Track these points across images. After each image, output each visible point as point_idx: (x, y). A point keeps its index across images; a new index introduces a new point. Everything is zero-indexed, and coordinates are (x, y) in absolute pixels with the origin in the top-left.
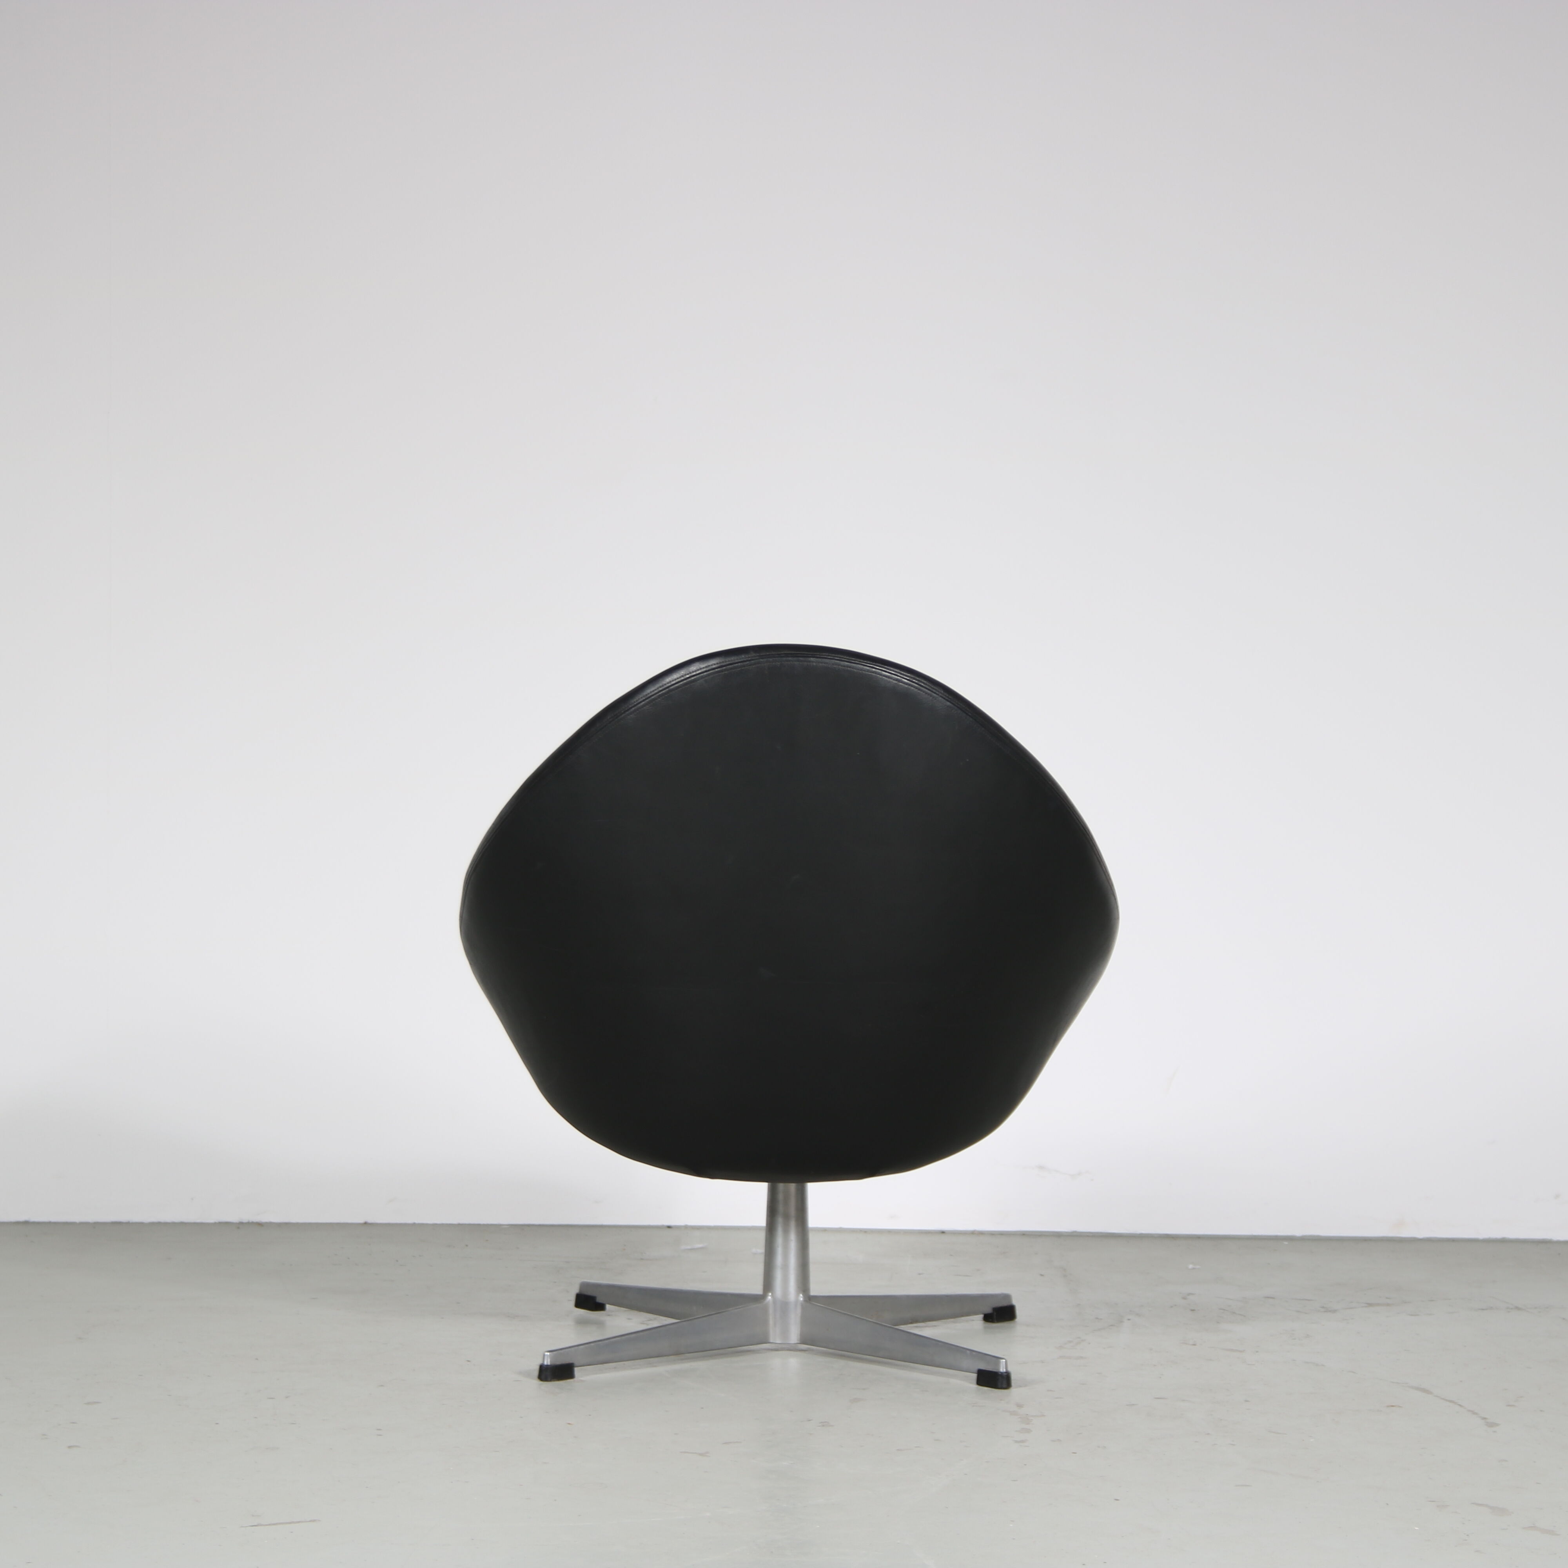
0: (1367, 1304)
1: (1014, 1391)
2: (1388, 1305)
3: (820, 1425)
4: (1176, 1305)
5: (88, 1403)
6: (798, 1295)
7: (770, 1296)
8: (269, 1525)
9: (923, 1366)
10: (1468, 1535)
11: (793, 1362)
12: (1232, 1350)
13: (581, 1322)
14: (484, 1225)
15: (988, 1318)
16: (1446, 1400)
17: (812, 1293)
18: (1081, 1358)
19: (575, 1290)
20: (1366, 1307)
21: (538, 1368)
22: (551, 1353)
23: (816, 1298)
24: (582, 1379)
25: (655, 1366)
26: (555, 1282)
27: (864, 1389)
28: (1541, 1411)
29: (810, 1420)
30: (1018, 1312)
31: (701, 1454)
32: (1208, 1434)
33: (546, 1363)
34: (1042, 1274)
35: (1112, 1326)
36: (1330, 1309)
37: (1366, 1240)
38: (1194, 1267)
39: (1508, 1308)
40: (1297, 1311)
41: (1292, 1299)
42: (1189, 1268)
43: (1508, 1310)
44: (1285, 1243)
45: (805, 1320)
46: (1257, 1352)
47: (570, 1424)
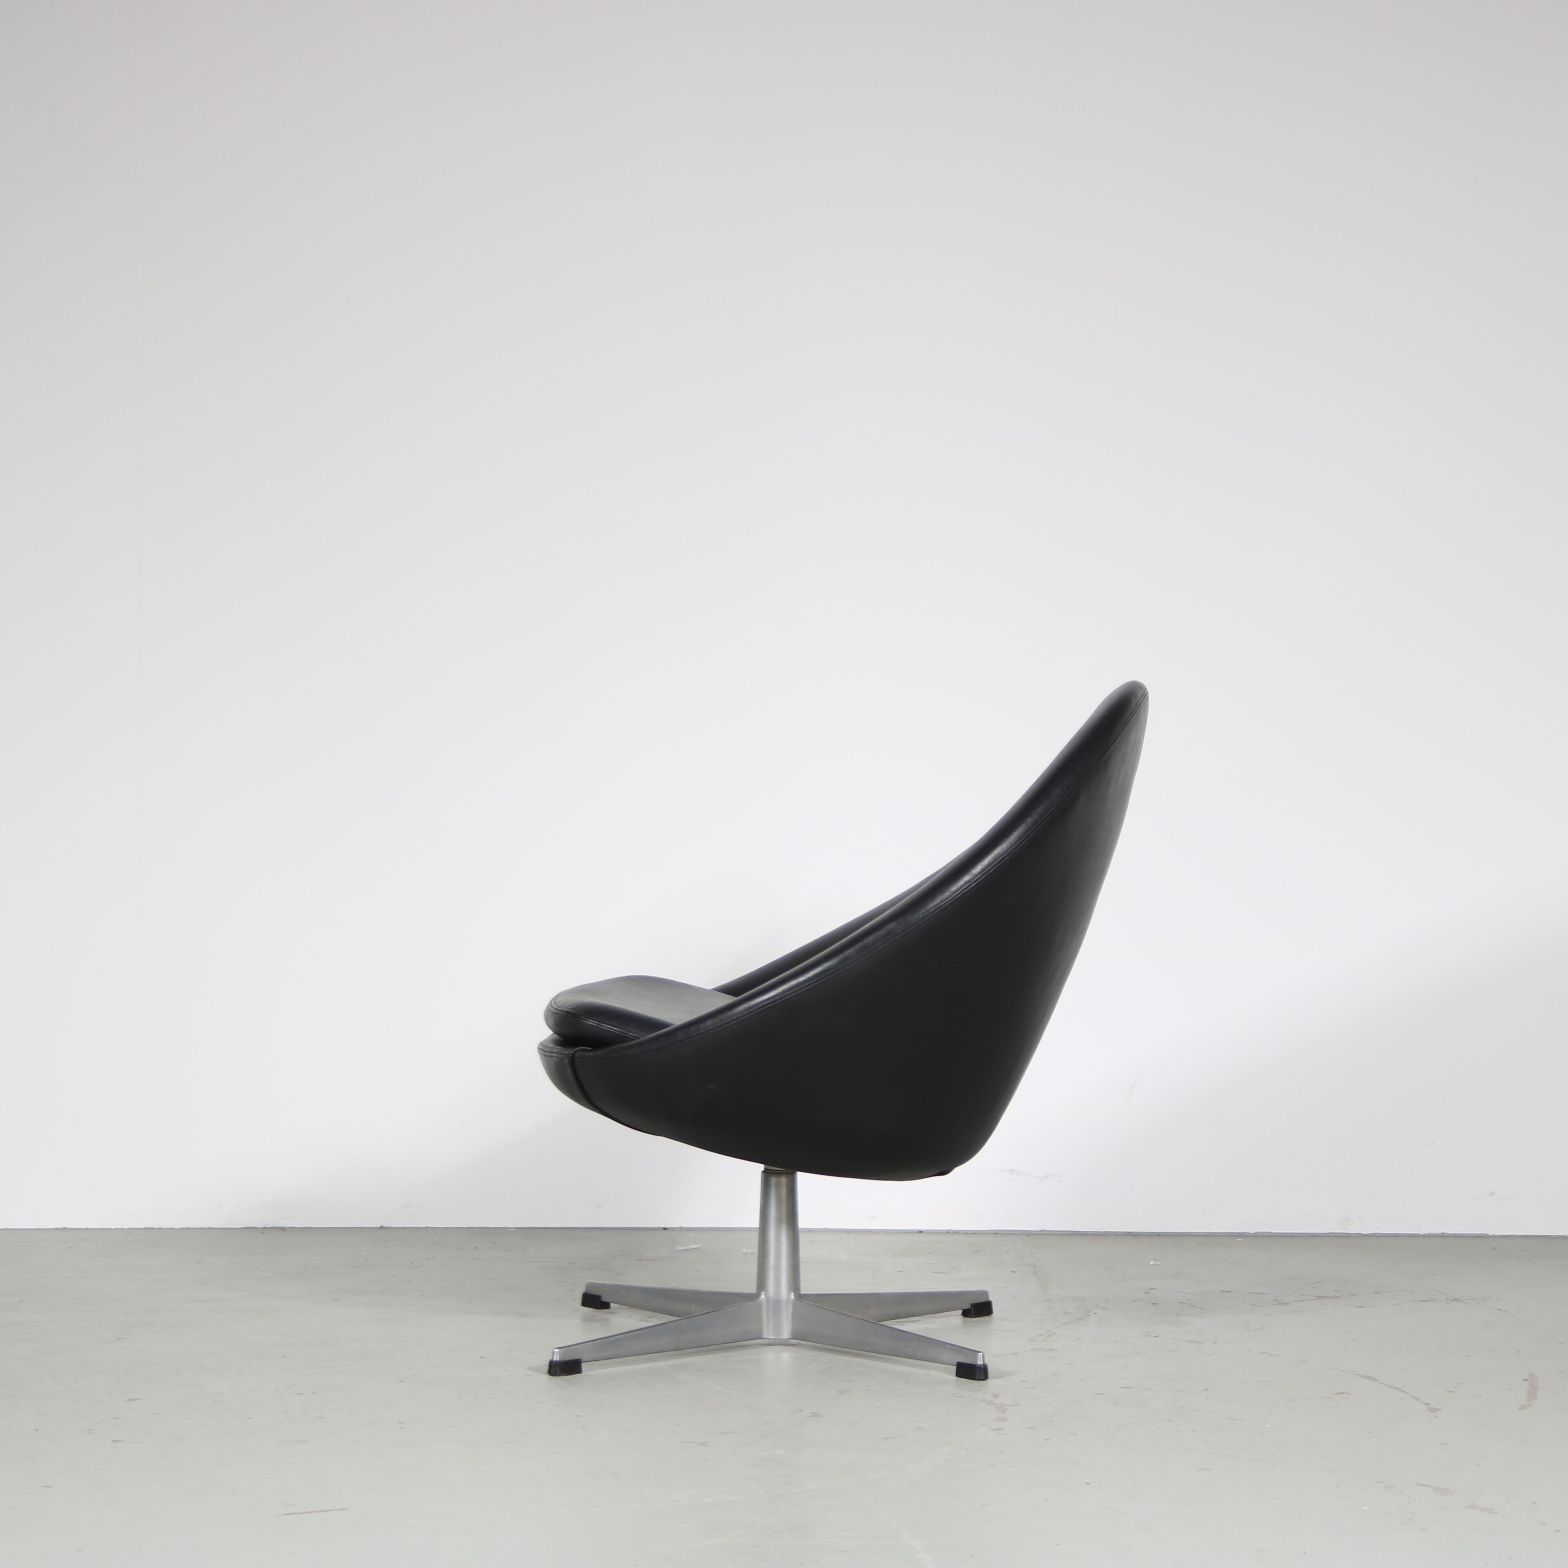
0: (1317, 1296)
1: (991, 1383)
2: (1336, 1297)
3: (811, 1415)
4: (1138, 1299)
5: (130, 1400)
6: (789, 1294)
7: (764, 1295)
8: (302, 1513)
9: (905, 1359)
10: (1414, 1514)
11: (786, 1356)
12: (1191, 1342)
13: (587, 1319)
14: (492, 1228)
15: (966, 1313)
16: (1391, 1387)
17: (803, 1292)
18: (1052, 1350)
19: (582, 1290)
20: (1316, 1299)
21: (547, 1363)
22: (560, 1350)
23: (806, 1296)
24: (588, 1373)
25: (655, 1361)
26: (562, 1283)
27: (850, 1381)
28: (1479, 1396)
29: (801, 1411)
30: (995, 1308)
31: (701, 1444)
32: (1171, 1421)
33: (555, 1359)
34: (1014, 1271)
35: (1079, 1319)
36: (1282, 1302)
37: (1314, 1236)
38: (1155, 1263)
39: (1447, 1300)
40: (1252, 1304)
41: (1247, 1293)
42: (1151, 1264)
43: (1448, 1301)
44: (1239, 1239)
45: (796, 1317)
46: (1215, 1343)
47: (578, 1416)
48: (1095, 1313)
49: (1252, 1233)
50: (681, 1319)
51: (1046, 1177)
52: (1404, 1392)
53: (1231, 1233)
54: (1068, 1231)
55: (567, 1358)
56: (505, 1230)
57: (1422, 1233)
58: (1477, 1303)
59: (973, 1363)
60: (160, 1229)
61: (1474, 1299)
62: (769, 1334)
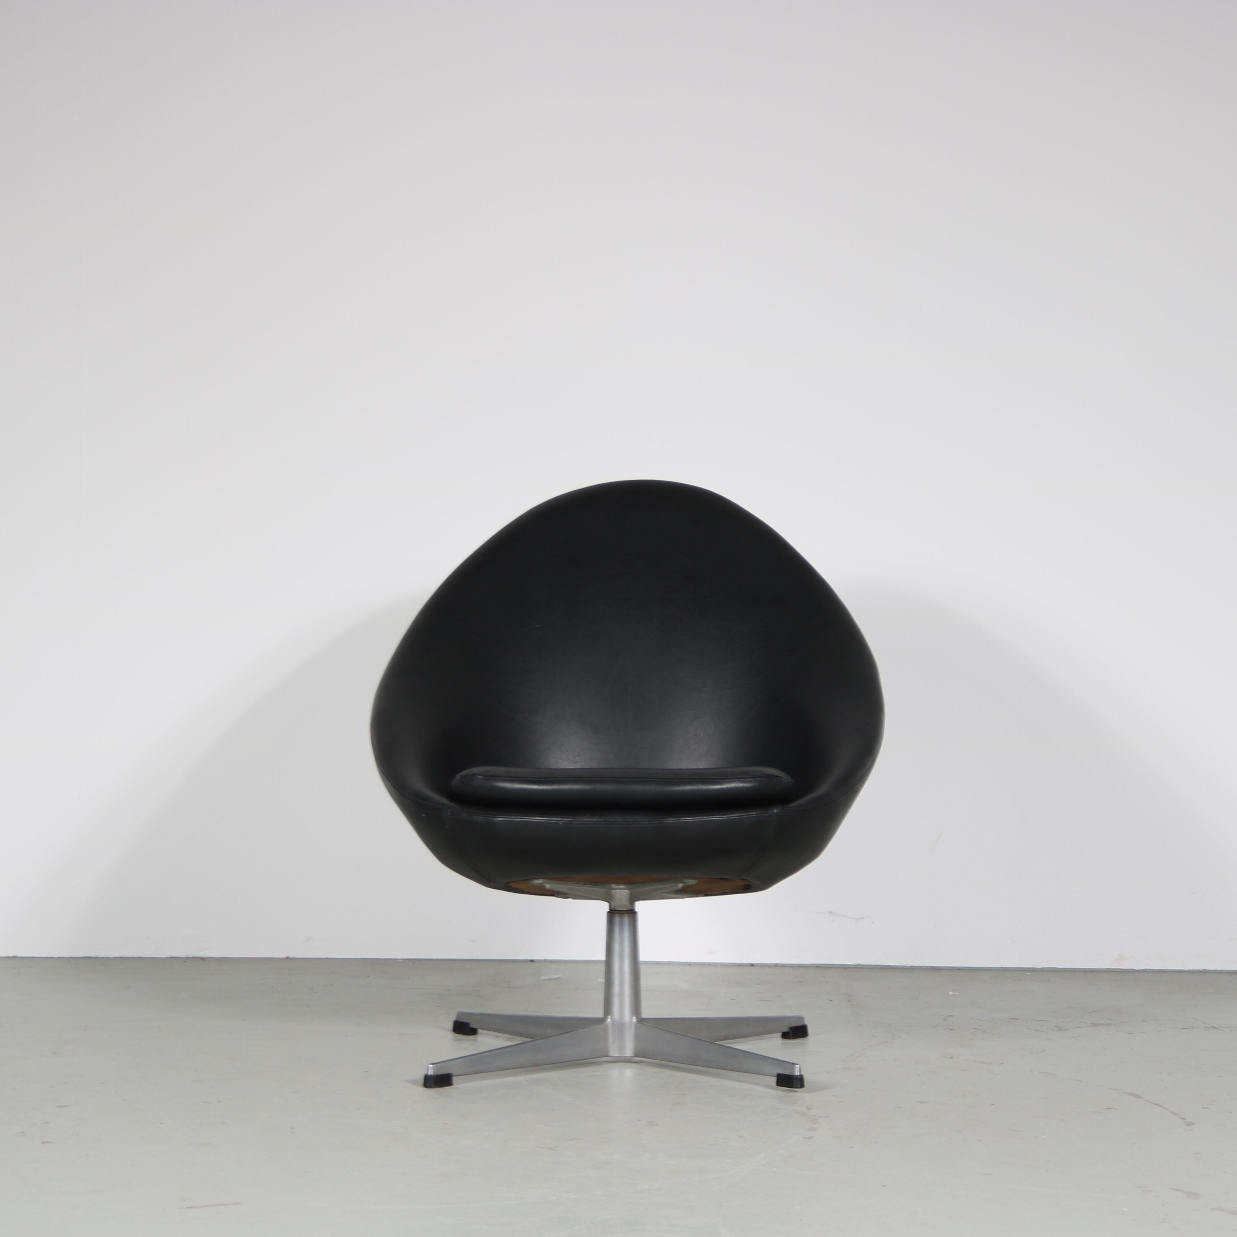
0: (1092, 1024)
1: (806, 1093)
2: (1109, 1025)
4: (938, 1025)
5: (60, 1107)
6: (631, 1018)
8: (201, 1207)
10: (1167, 1215)
11: (629, 1072)
12: (982, 1062)
14: (383, 959)
15: (785, 1036)
16: (1153, 1104)
17: (644, 1016)
18: (860, 1068)
20: (1092, 1026)
21: (423, 1077)
22: (434, 1065)
23: (646, 1019)
24: (458, 1086)
25: (515, 1076)
26: (439, 1007)
27: (684, 1095)
28: (1230, 1112)
29: (640, 1120)
30: (810, 1030)
31: (550, 1149)
32: (960, 1131)
33: (429, 1074)
34: (831, 999)
35: (885, 1042)
36: (1062, 1029)
37: (1093, 971)
38: (954, 994)
39: (1206, 1027)
40: (1036, 1030)
41: (1032, 1020)
42: (950, 994)
43: (1207, 1029)
44: (1028, 974)
45: (638, 1037)
46: (1002, 1064)
47: (446, 1123)
48: (900, 1037)
49: (1039, 969)
50: (530, 1041)
51: (861, 919)
52: (1164, 1108)
53: (1022, 968)
54: (879, 965)
55: (440, 1073)
56: (394, 961)
57: (1186, 969)
58: (1231, 1031)
59: (790, 1074)
60: (96, 958)
61: (1229, 1027)
62: (614, 1052)
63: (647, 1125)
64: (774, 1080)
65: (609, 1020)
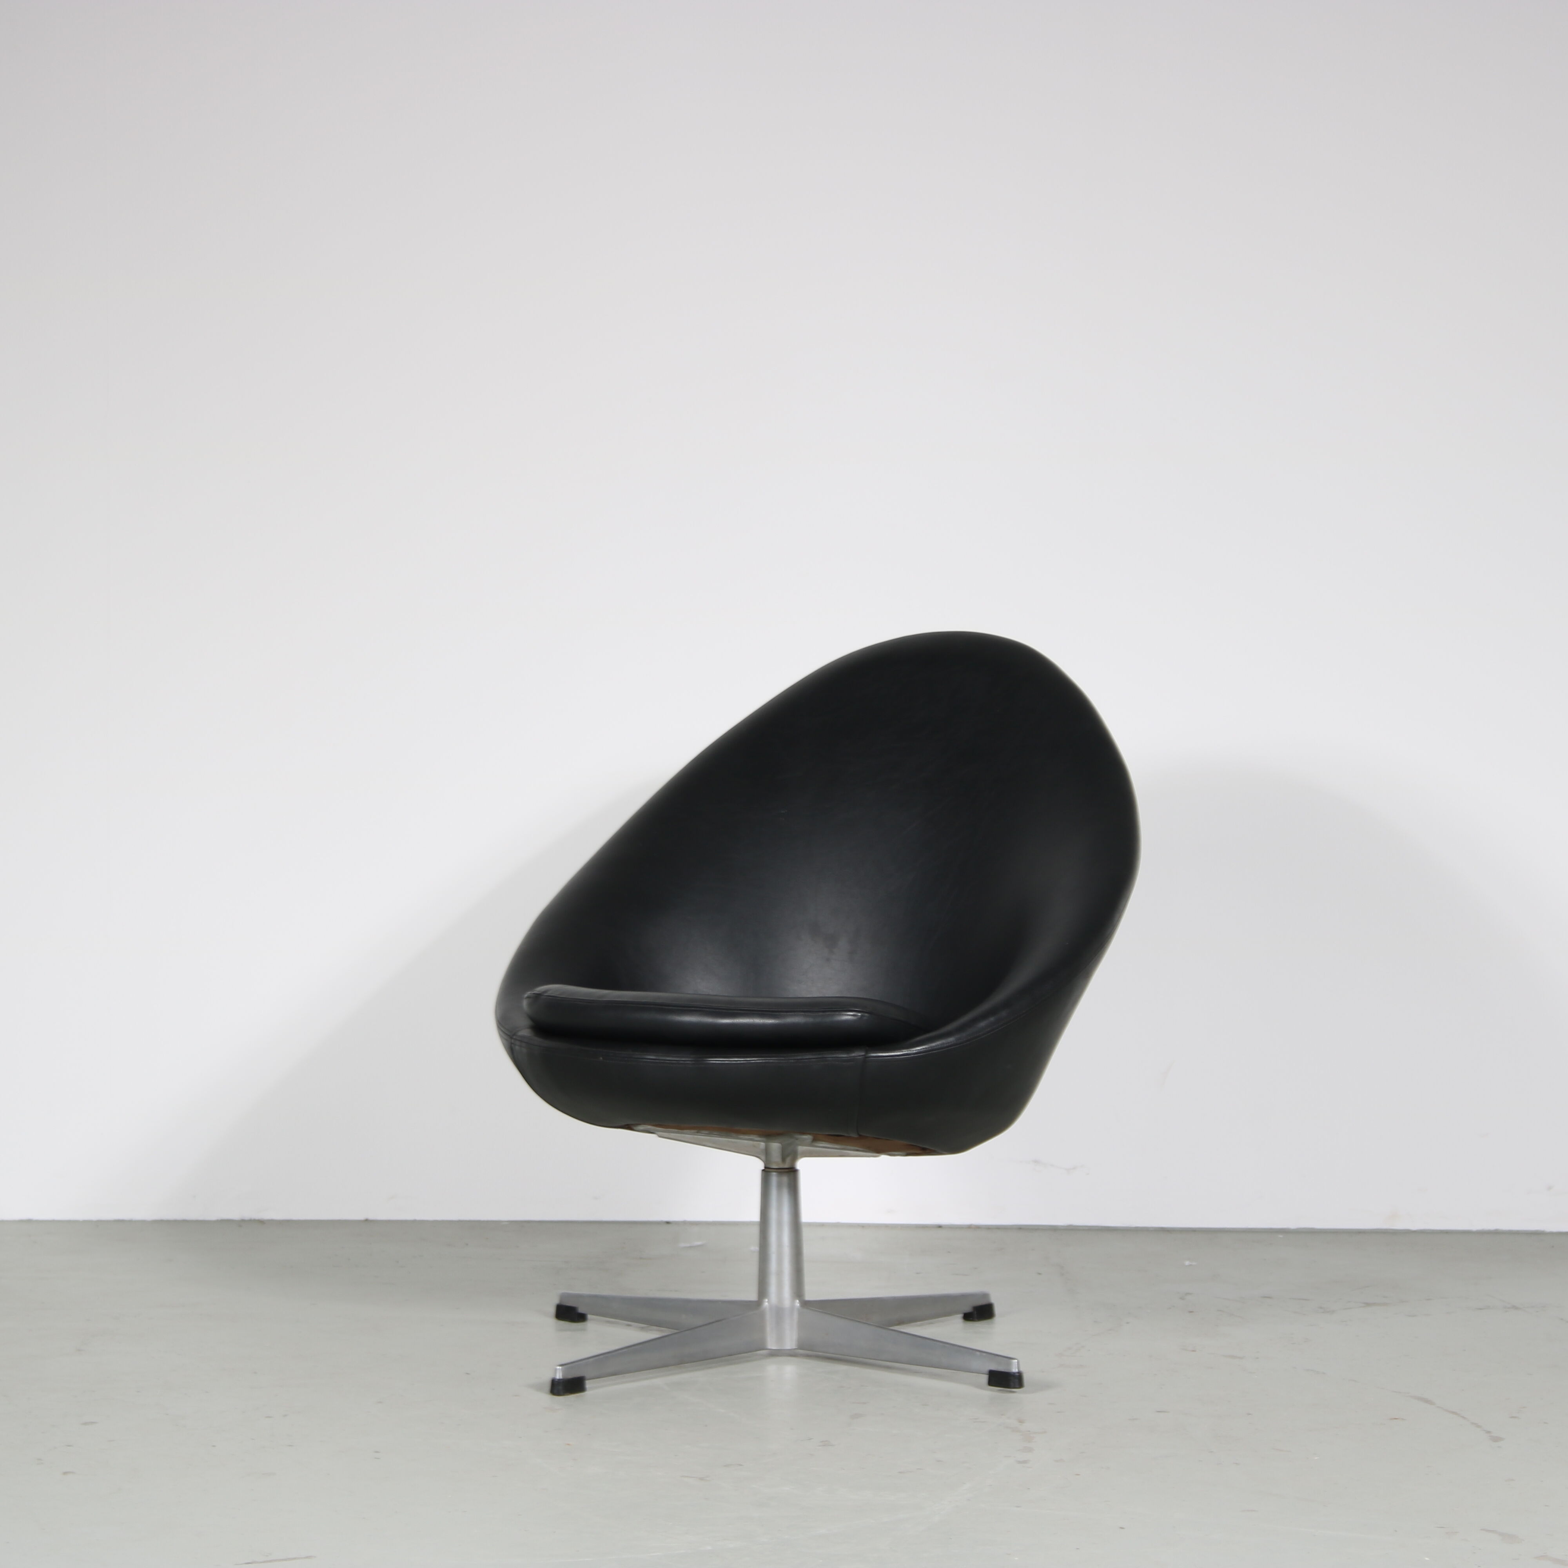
0: (1364, 1303)
2: (1385, 1304)
3: (822, 1444)
4: (1173, 1306)
5: (85, 1424)
6: (793, 1301)
11: (790, 1367)
12: (1232, 1357)
14: (483, 1221)
16: (1449, 1412)
17: (808, 1299)
18: (1081, 1366)
20: (1364, 1307)
21: (549, 1381)
22: (562, 1367)
23: (811, 1303)
24: (593, 1392)
25: (656, 1378)
27: (867, 1403)
28: (1545, 1423)
29: (807, 1439)
31: (701, 1479)
32: (1212, 1451)
33: (557, 1377)
35: (1111, 1329)
36: (1328, 1310)
37: (1359, 1232)
38: (1191, 1264)
39: (1505, 1307)
40: (1296, 1312)
41: (1289, 1298)
42: (1186, 1264)
44: (1280, 1236)
45: (801, 1326)
46: (1257, 1358)
47: (568, 1444)
48: (1128, 1323)
51: (1072, 1169)
52: (1463, 1417)
53: (1271, 1228)
54: (1097, 1227)
55: (570, 1376)
57: (1473, 1229)
58: (1537, 1311)
59: (1008, 1371)
61: (1534, 1307)
62: (772, 1345)
63: (820, 1446)
64: (985, 1378)
65: (766, 1303)
